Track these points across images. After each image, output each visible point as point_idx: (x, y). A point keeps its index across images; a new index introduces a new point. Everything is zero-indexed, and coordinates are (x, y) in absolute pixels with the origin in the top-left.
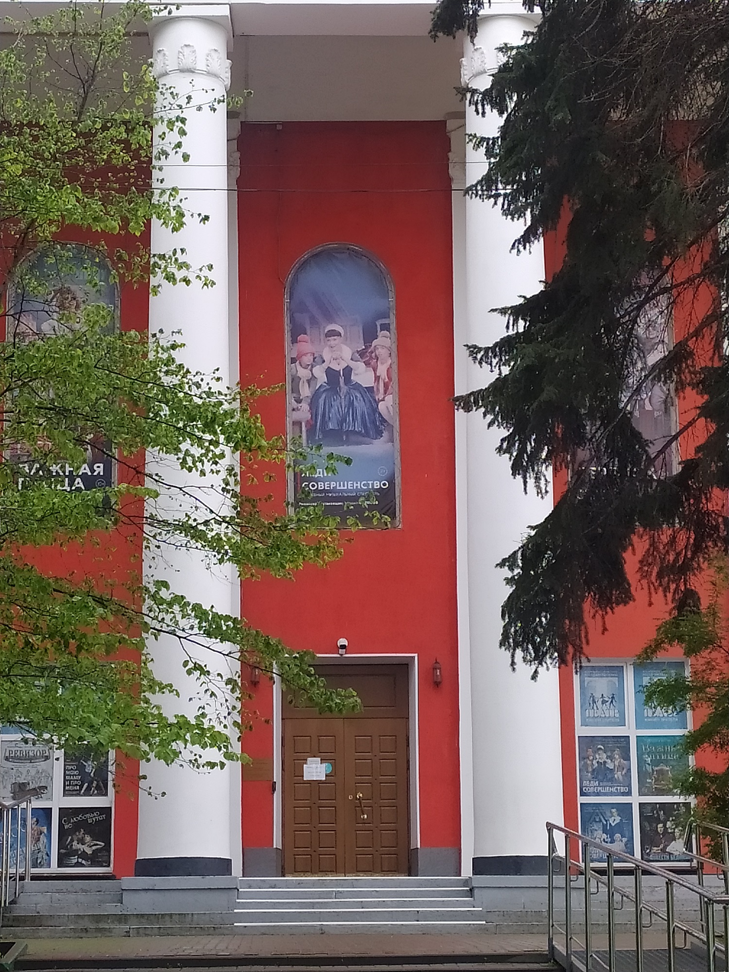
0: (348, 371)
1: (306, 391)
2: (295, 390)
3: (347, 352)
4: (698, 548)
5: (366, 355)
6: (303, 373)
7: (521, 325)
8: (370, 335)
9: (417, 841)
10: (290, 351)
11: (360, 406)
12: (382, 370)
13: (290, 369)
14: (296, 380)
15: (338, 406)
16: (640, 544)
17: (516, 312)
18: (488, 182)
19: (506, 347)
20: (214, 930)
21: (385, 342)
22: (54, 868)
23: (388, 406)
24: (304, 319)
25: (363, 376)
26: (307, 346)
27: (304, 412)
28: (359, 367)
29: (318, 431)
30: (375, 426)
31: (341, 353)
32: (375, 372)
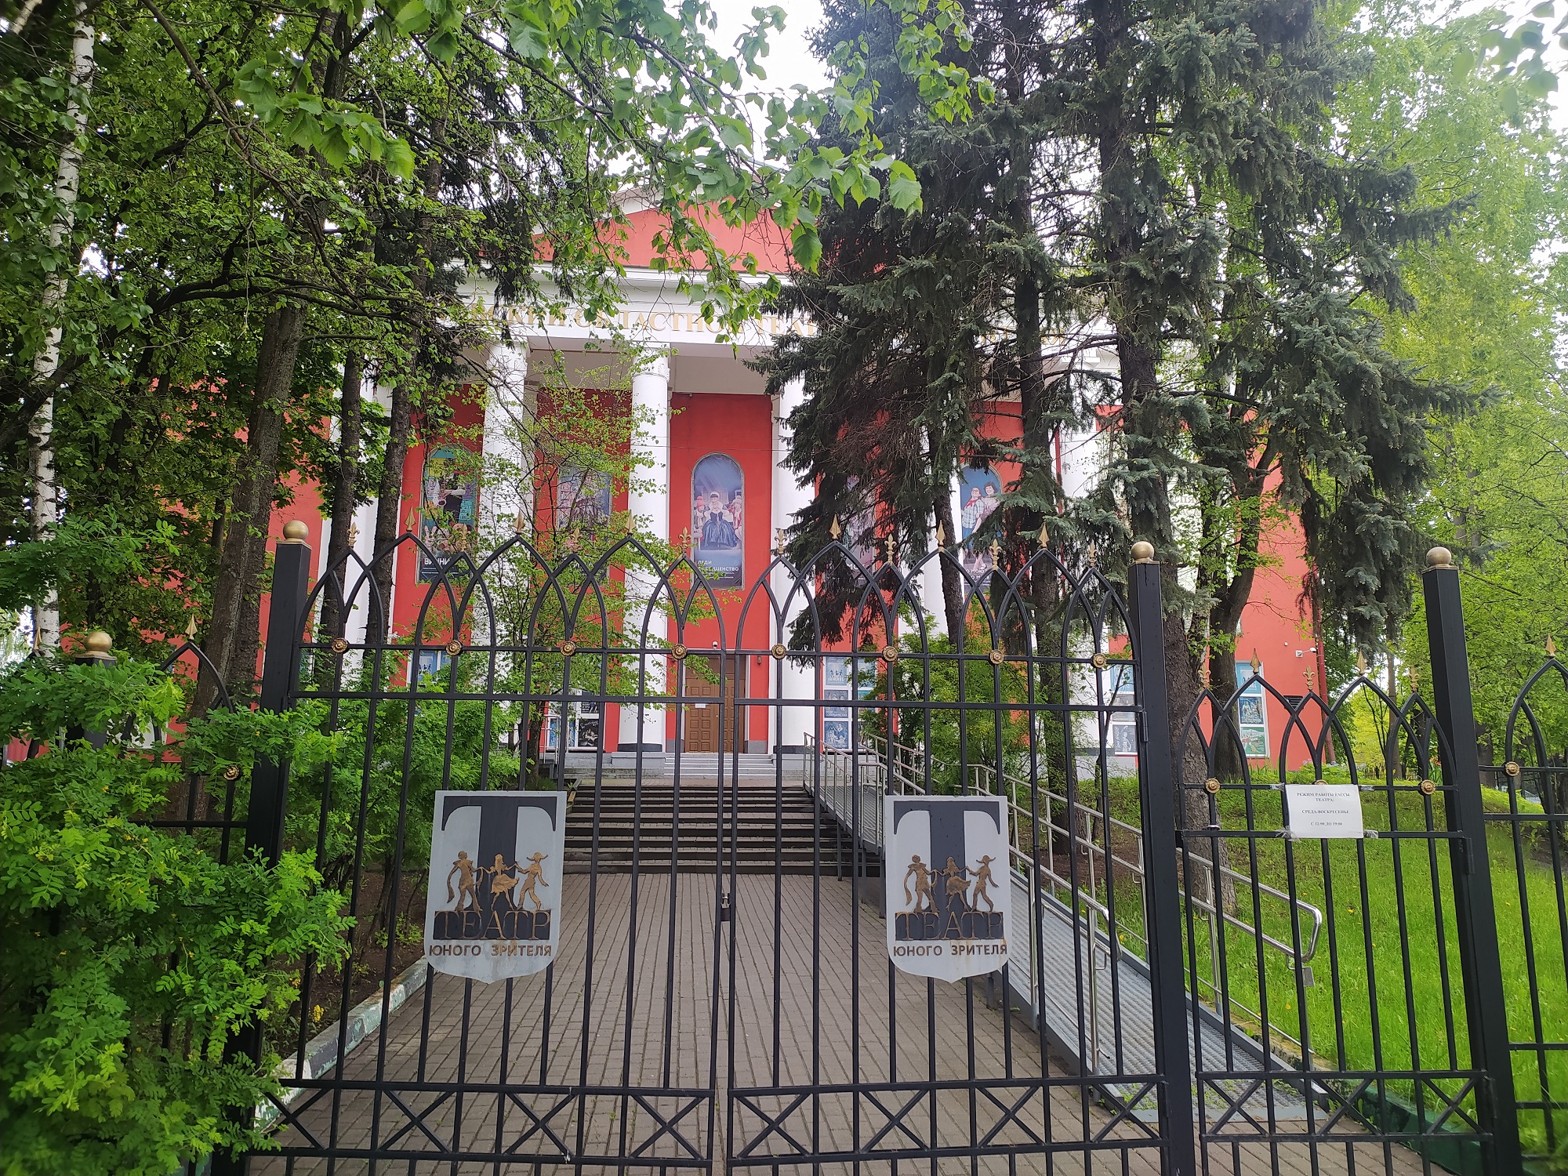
0: (721, 514)
1: (701, 524)
2: (696, 523)
3: (721, 505)
5: (730, 507)
6: (700, 515)
8: (732, 498)
9: (747, 738)
10: (694, 504)
11: (726, 531)
12: (737, 514)
13: (693, 512)
14: (696, 518)
15: (716, 530)
20: (655, 776)
21: (739, 501)
22: (576, 747)
23: (740, 531)
24: (700, 488)
25: (728, 517)
26: (702, 501)
27: (700, 534)
28: (726, 512)
29: (706, 542)
30: (733, 541)
31: (718, 506)
32: (734, 515)
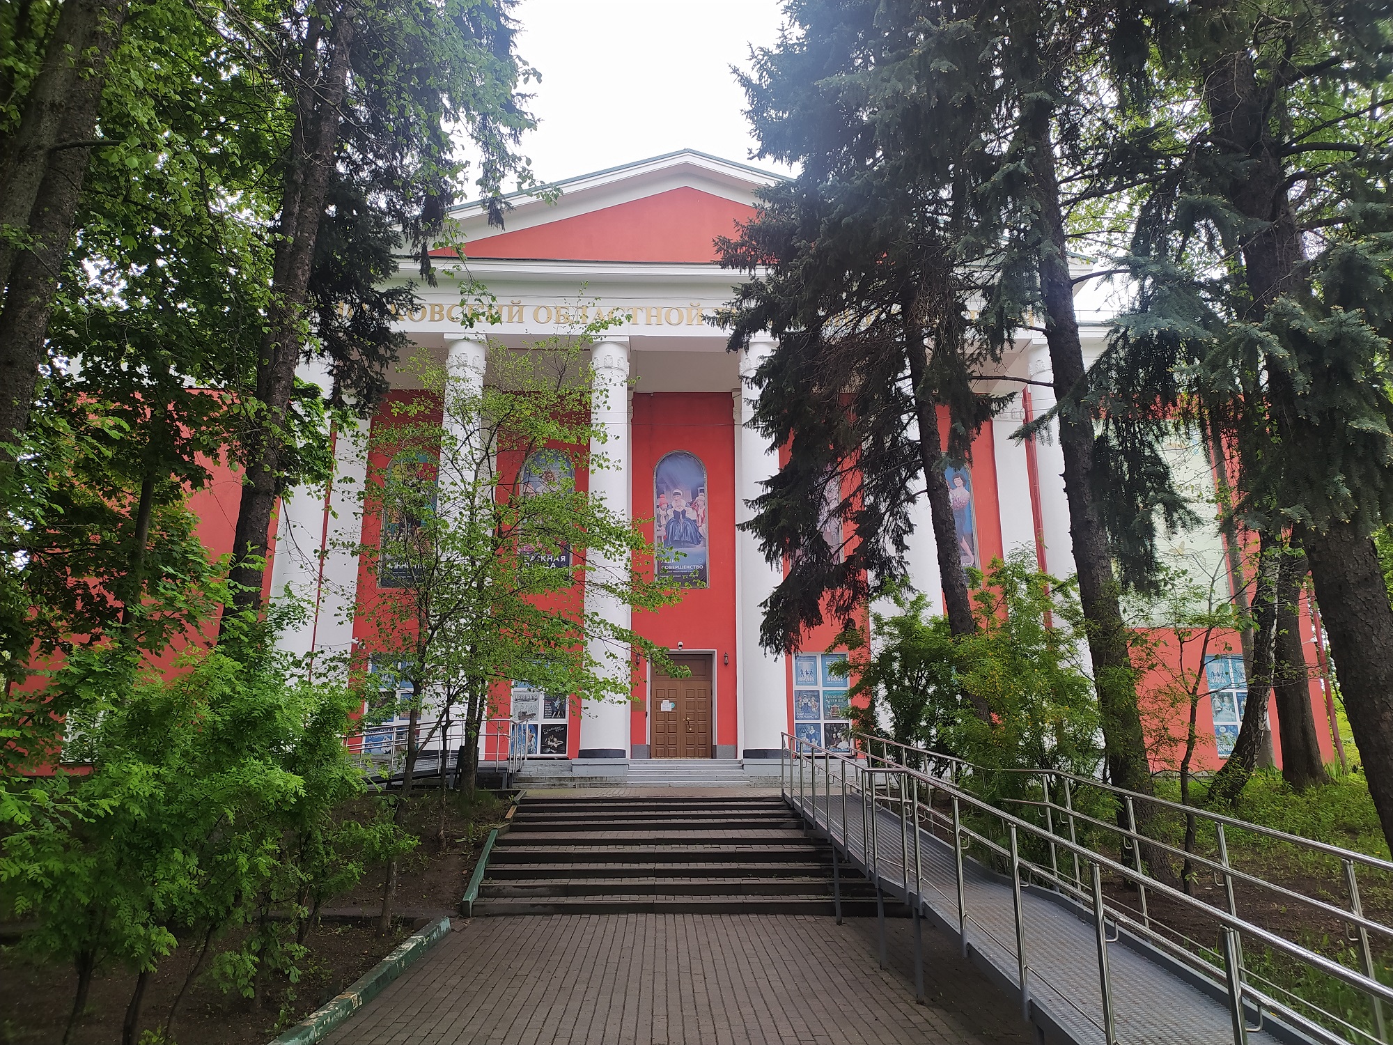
0: (684, 512)
1: (664, 522)
2: (659, 521)
3: (684, 503)
4: (854, 598)
5: (693, 505)
6: (662, 513)
7: (770, 490)
8: (695, 495)
9: (715, 742)
10: (656, 502)
11: (690, 529)
12: (700, 512)
13: (656, 511)
14: (659, 516)
15: (680, 529)
16: (826, 596)
17: (767, 483)
18: (754, 420)
19: (762, 500)
20: (617, 785)
21: (702, 498)
22: (539, 755)
23: (703, 529)
24: (663, 487)
25: (691, 514)
26: (665, 498)
27: (663, 532)
28: (689, 510)
29: (670, 541)
30: (697, 539)
31: (681, 504)
32: (698, 513)
